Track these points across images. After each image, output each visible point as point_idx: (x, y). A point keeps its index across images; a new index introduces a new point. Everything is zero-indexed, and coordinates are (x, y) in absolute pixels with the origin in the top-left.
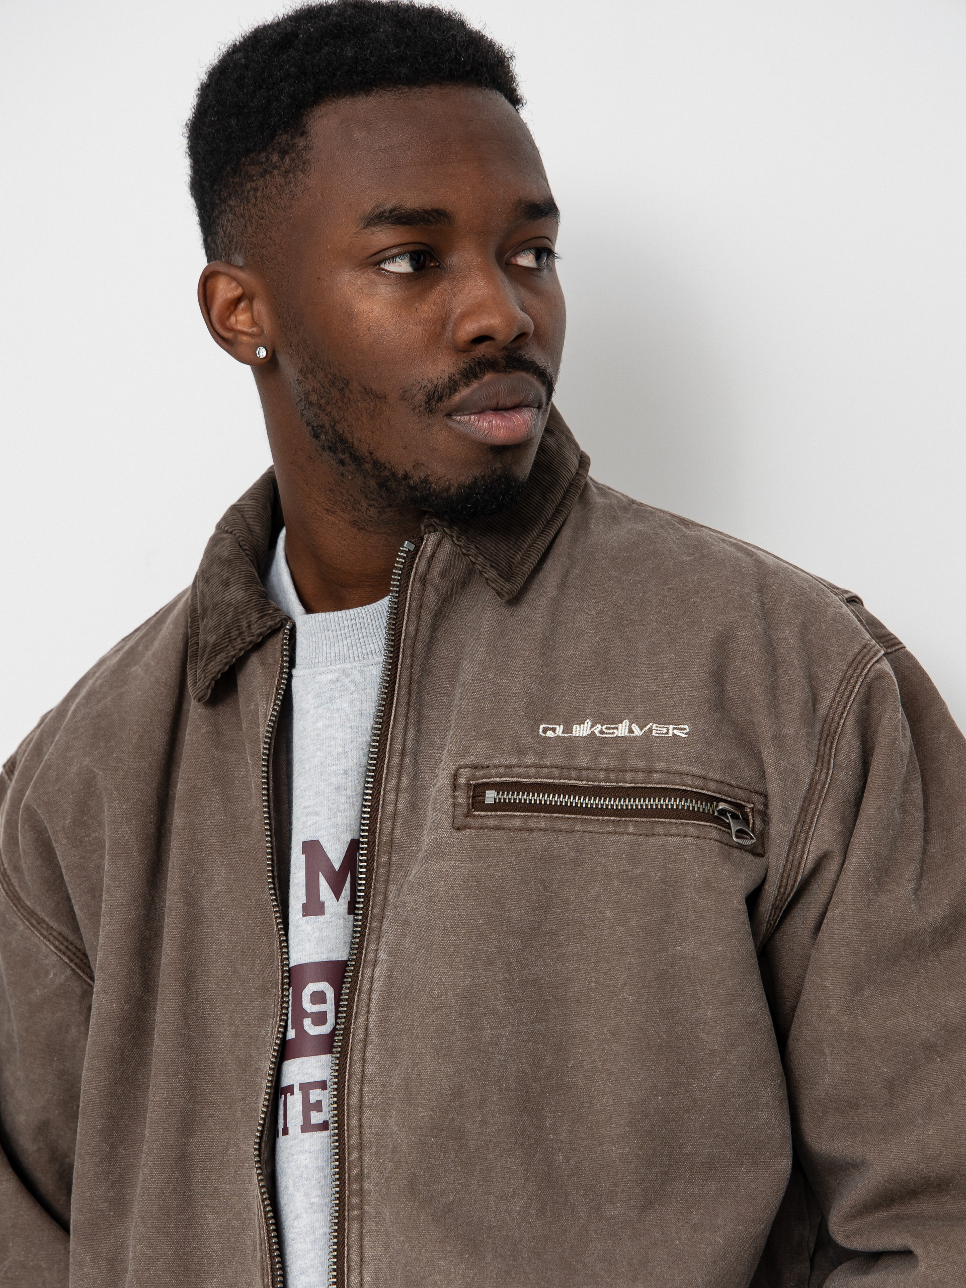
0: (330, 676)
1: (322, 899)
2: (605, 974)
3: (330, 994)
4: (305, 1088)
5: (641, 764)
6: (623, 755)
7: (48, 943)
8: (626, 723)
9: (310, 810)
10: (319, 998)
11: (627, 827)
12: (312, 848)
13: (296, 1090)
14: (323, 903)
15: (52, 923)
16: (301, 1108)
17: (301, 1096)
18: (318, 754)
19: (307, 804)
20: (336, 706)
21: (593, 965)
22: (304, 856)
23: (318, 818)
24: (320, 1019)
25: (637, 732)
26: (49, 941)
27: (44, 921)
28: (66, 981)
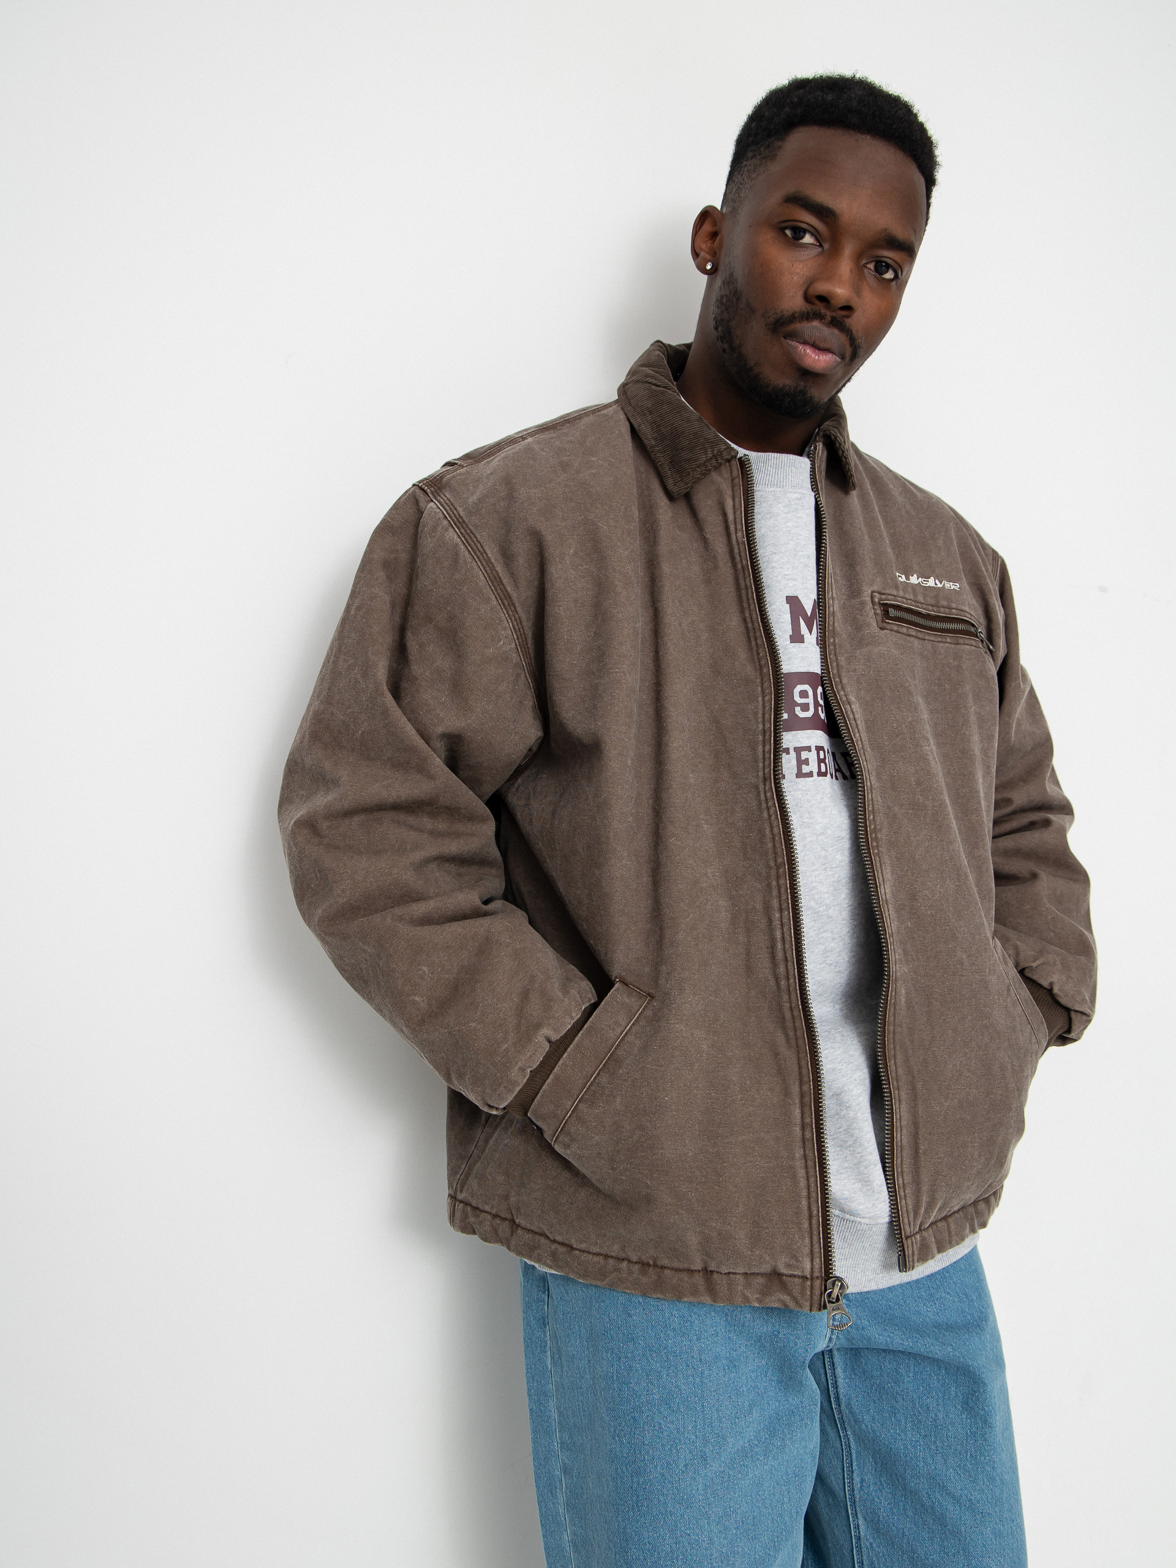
0: (796, 496)
1: (802, 633)
2: (951, 720)
3: (811, 693)
4: (798, 750)
5: (945, 603)
6: (936, 596)
7: (509, 621)
8: (932, 578)
9: (790, 577)
10: (803, 694)
11: (946, 639)
12: (794, 602)
13: (792, 751)
14: (803, 635)
15: (519, 609)
16: (796, 763)
17: (795, 756)
18: (791, 542)
19: (787, 573)
20: (799, 515)
21: (944, 715)
22: (788, 605)
23: (796, 583)
24: (805, 708)
25: (939, 585)
26: (511, 619)
27: (514, 605)
28: (510, 650)
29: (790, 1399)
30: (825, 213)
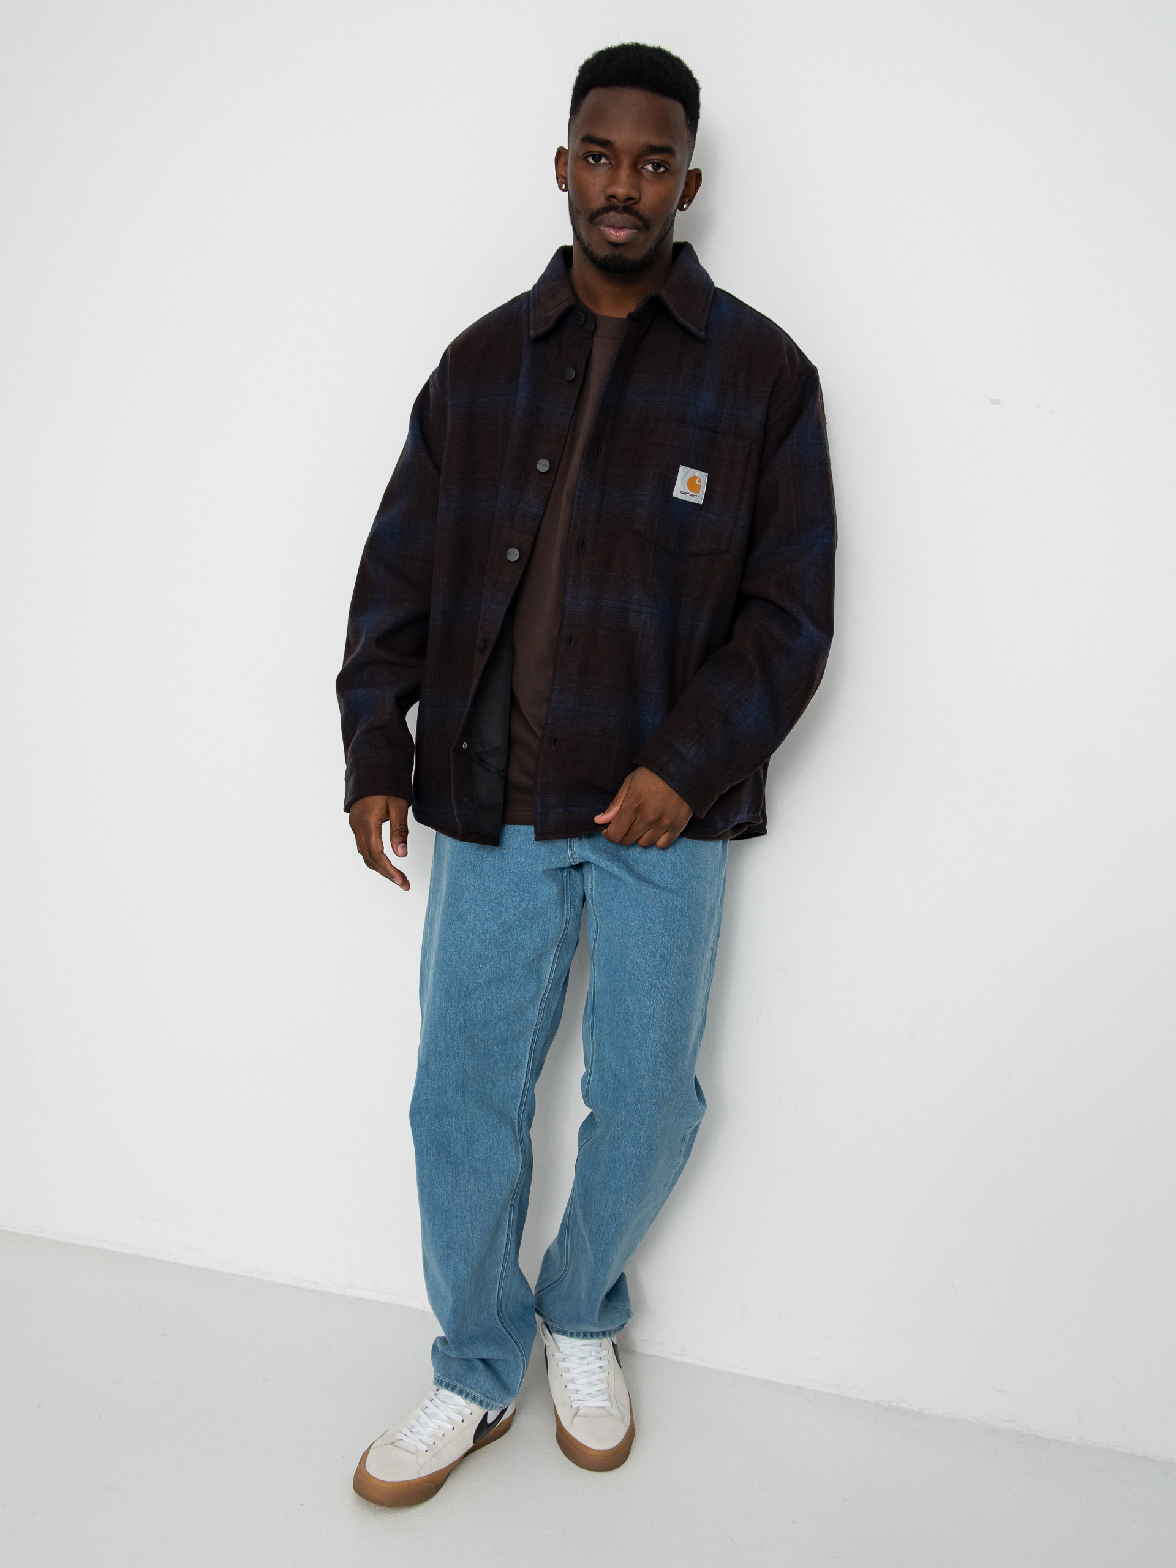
29: (539, 885)
30: (606, 143)
